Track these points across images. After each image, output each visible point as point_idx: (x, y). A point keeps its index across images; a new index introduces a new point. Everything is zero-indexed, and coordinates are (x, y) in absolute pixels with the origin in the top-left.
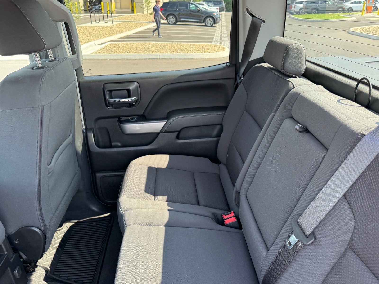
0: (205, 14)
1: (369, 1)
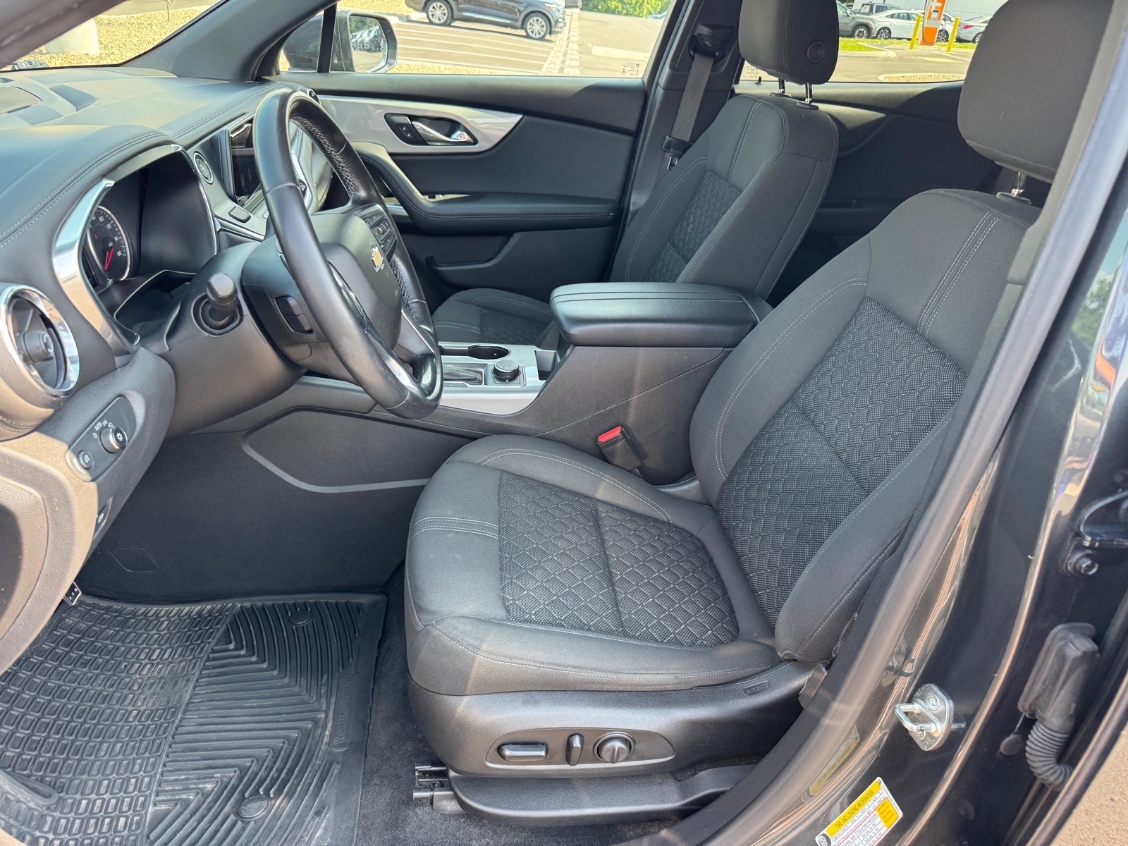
0: (524, 4)
1: (930, 14)
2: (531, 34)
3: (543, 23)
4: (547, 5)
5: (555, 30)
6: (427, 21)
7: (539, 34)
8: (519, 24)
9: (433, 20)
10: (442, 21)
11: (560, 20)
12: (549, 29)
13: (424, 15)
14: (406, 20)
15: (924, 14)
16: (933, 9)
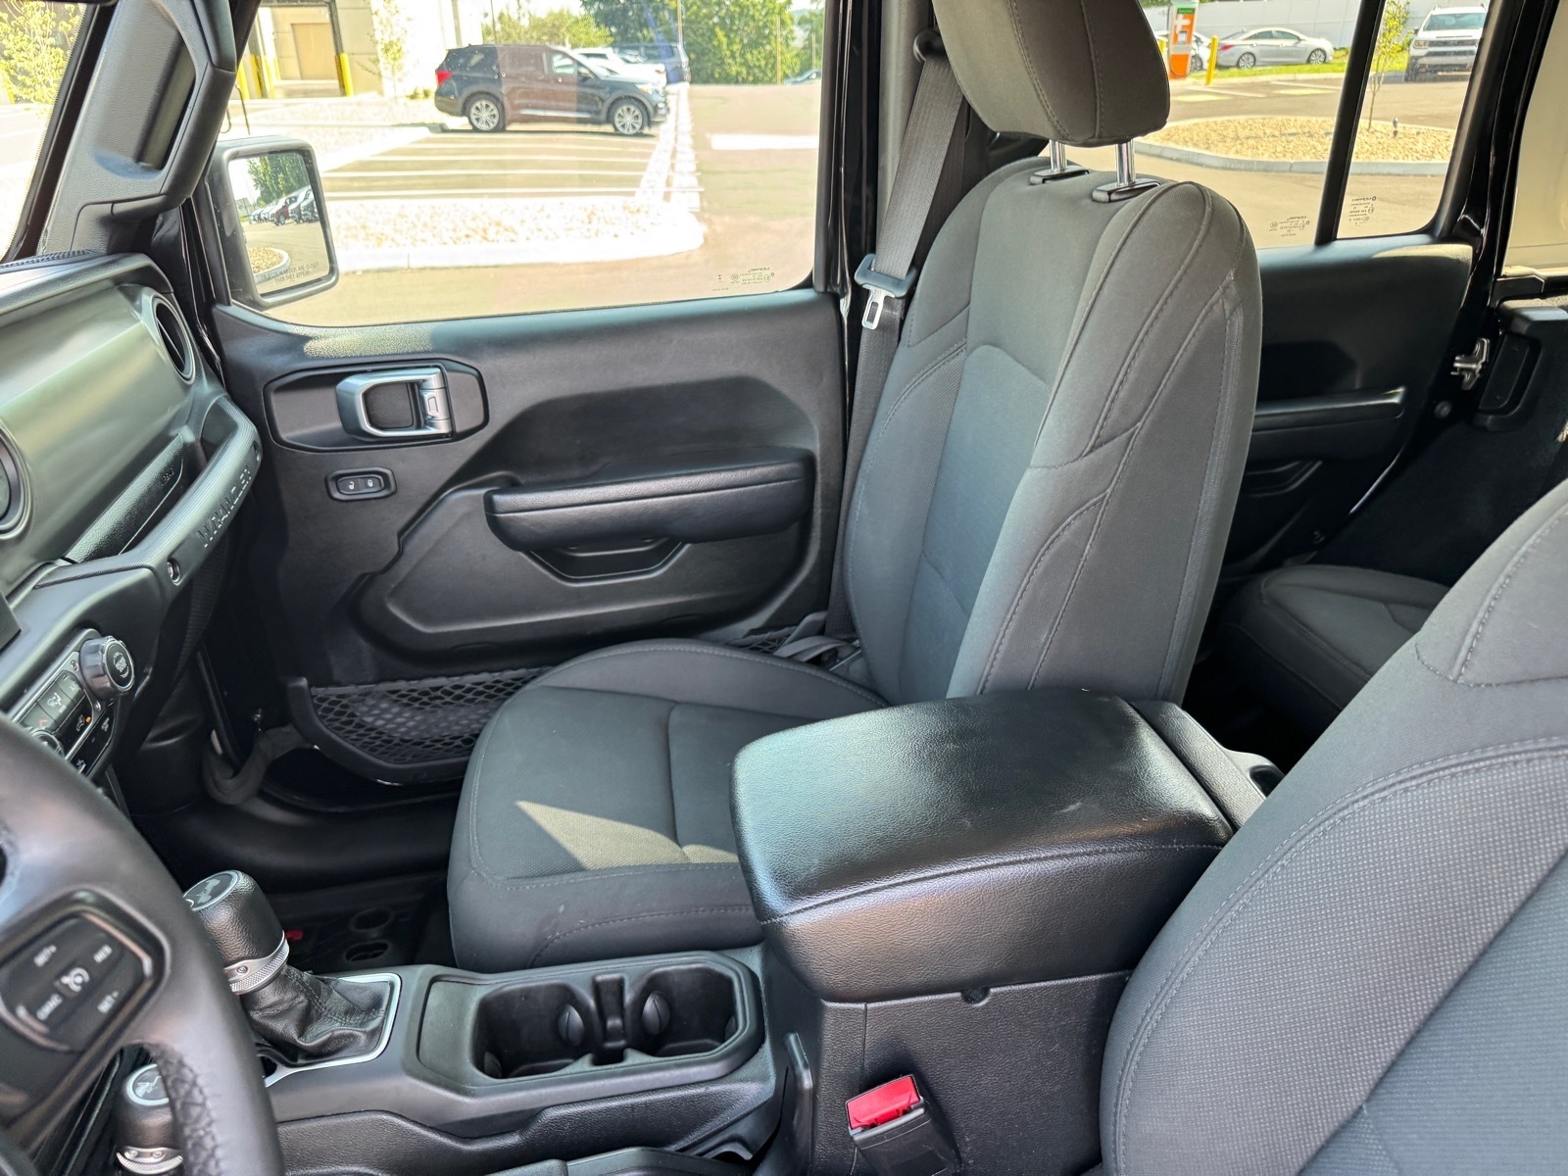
0: (608, 89)
1: (1176, 36)
2: (621, 130)
3: (637, 112)
4: (640, 87)
5: (657, 120)
6: (470, 128)
7: (634, 127)
8: (603, 117)
9: (479, 125)
10: (492, 126)
11: (661, 105)
12: (646, 119)
13: (465, 119)
14: (439, 130)
15: (1167, 36)
16: (1179, 29)
